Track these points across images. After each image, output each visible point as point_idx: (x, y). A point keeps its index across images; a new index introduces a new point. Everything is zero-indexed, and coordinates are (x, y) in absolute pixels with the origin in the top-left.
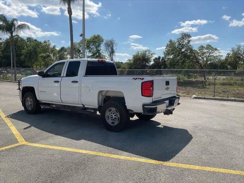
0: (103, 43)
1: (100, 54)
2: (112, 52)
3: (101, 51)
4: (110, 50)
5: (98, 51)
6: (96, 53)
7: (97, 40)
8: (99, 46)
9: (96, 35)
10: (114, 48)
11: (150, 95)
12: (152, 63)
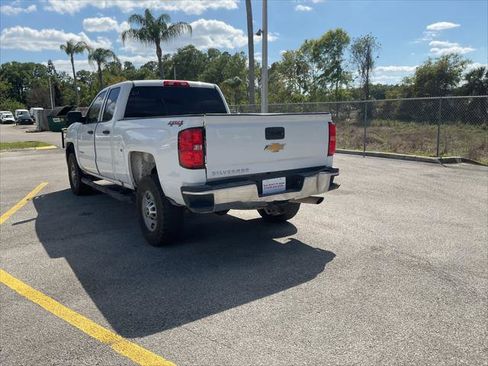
0: (349, 46)
1: (339, 69)
2: (368, 64)
3: (342, 65)
4: (364, 59)
5: (337, 64)
6: (332, 69)
7: (334, 42)
8: (339, 52)
9: (334, 31)
10: (374, 56)
11: (199, 164)
12: (463, 83)
